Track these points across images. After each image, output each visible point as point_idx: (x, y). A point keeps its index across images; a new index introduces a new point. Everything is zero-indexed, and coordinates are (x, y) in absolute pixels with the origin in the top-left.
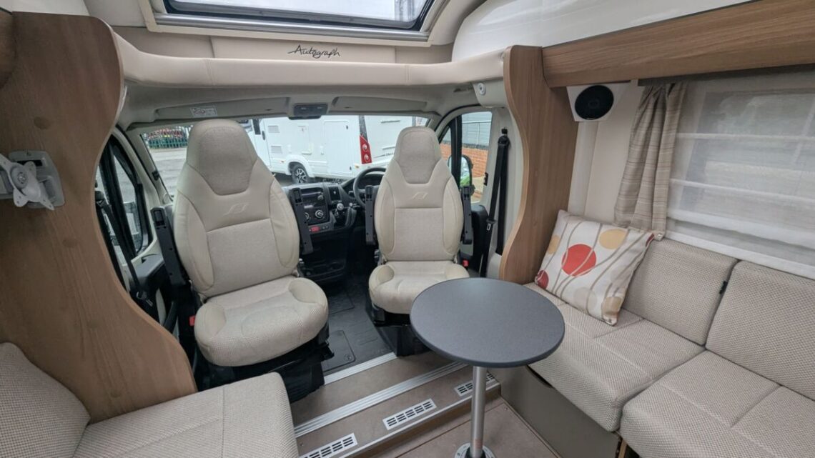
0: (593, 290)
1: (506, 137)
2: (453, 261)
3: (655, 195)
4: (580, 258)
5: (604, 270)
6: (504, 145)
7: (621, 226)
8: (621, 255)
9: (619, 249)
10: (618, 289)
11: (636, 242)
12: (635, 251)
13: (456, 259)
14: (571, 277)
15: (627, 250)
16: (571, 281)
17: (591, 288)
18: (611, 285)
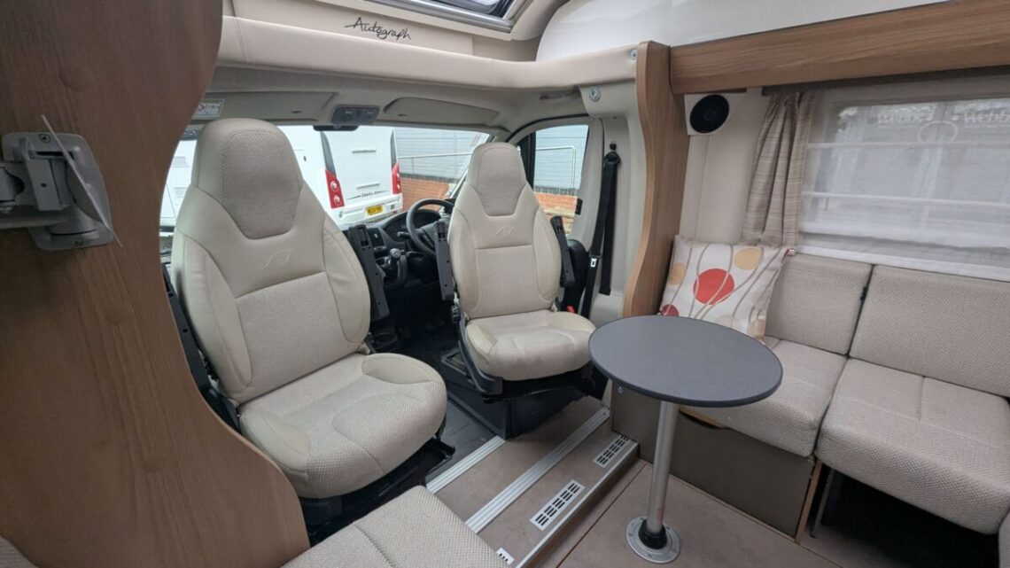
0: (736, 315)
1: (614, 153)
2: (550, 309)
3: (786, 209)
4: (714, 284)
5: (743, 293)
6: (613, 163)
7: (750, 244)
8: (758, 277)
9: (756, 269)
10: (760, 311)
11: (772, 260)
12: (773, 269)
13: (554, 306)
14: (709, 306)
15: (765, 269)
16: (707, 312)
17: (733, 315)
18: (753, 308)
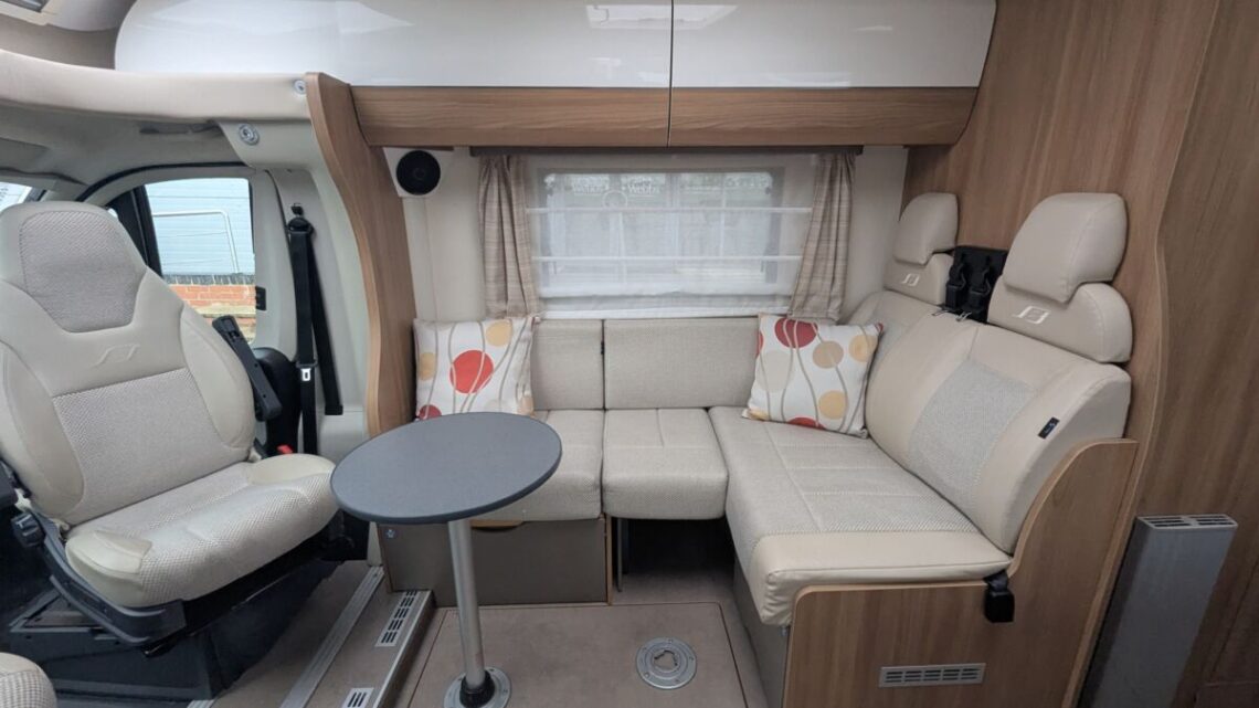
0: (503, 398)
1: (303, 219)
2: (247, 460)
3: (522, 276)
4: (471, 369)
5: (504, 371)
6: (303, 234)
7: (498, 318)
8: (514, 351)
9: (510, 344)
10: (524, 387)
11: (522, 331)
12: (524, 341)
13: (254, 453)
14: (473, 395)
15: (519, 340)
16: (472, 402)
17: (500, 397)
18: (517, 385)
